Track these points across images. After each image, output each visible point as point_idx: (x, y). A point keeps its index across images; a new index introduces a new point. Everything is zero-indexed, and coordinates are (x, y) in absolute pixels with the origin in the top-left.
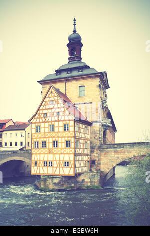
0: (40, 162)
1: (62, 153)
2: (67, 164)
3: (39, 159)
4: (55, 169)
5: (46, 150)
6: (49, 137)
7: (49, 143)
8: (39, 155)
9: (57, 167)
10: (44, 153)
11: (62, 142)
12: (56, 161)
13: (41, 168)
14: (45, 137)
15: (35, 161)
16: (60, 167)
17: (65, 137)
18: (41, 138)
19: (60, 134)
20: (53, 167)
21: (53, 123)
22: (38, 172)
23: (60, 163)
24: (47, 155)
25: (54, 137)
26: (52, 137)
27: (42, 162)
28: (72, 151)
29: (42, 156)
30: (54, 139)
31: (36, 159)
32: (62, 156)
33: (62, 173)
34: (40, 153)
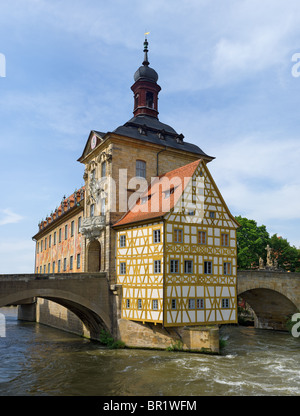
0: (182, 301)
1: (218, 285)
2: (225, 303)
3: (179, 295)
4: (208, 312)
5: (193, 279)
6: (198, 254)
7: (198, 264)
8: (178, 288)
9: (211, 310)
10: (189, 284)
11: (218, 265)
12: (209, 297)
13: (184, 312)
14: (190, 254)
15: (171, 297)
16: (216, 309)
17: (223, 256)
18: (182, 253)
19: (214, 251)
20: (205, 310)
21: (205, 228)
22: (179, 321)
23: (215, 301)
24: (193, 288)
25: (206, 254)
26: (203, 255)
27: (185, 300)
28: (232, 281)
29: (185, 289)
30: (206, 258)
31: (174, 295)
32: (218, 288)
33: (219, 319)
34: (182, 284)
